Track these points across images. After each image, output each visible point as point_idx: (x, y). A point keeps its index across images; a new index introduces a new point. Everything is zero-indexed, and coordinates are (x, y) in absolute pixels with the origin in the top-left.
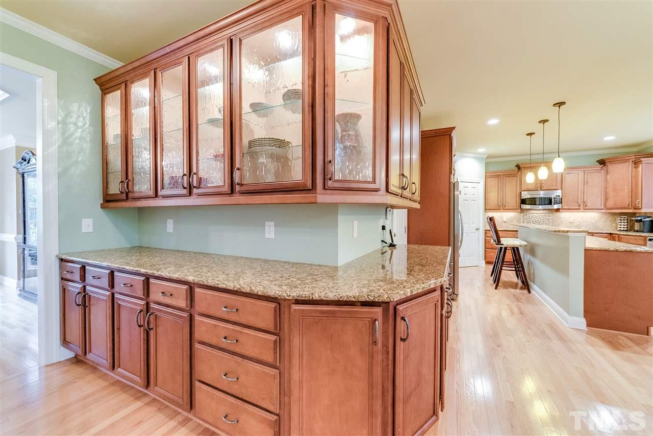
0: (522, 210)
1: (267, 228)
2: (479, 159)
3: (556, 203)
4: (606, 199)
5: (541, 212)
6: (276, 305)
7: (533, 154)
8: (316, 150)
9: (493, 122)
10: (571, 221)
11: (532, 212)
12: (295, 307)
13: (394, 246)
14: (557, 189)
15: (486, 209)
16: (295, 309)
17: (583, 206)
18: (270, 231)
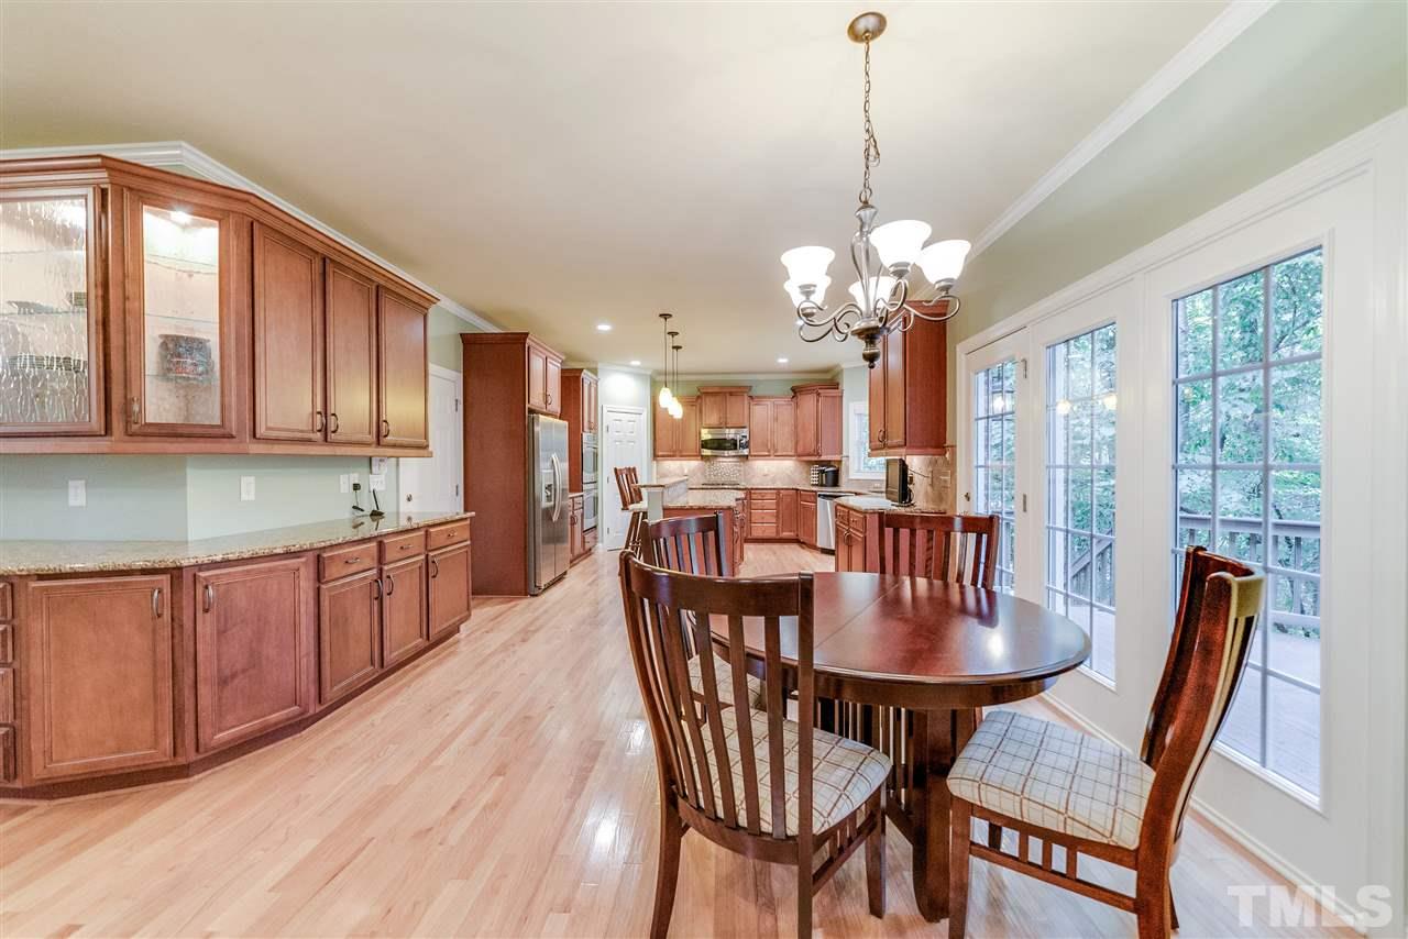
0: (704, 458)
1: (71, 491)
2: (637, 374)
3: (742, 446)
4: (797, 443)
5: (731, 460)
6: (5, 586)
7: (682, 374)
8: (110, 383)
9: (604, 328)
10: (766, 472)
11: (721, 459)
12: (34, 584)
13: (381, 514)
14: (744, 427)
15: (655, 456)
16: (34, 588)
17: (772, 452)
18: (77, 495)
